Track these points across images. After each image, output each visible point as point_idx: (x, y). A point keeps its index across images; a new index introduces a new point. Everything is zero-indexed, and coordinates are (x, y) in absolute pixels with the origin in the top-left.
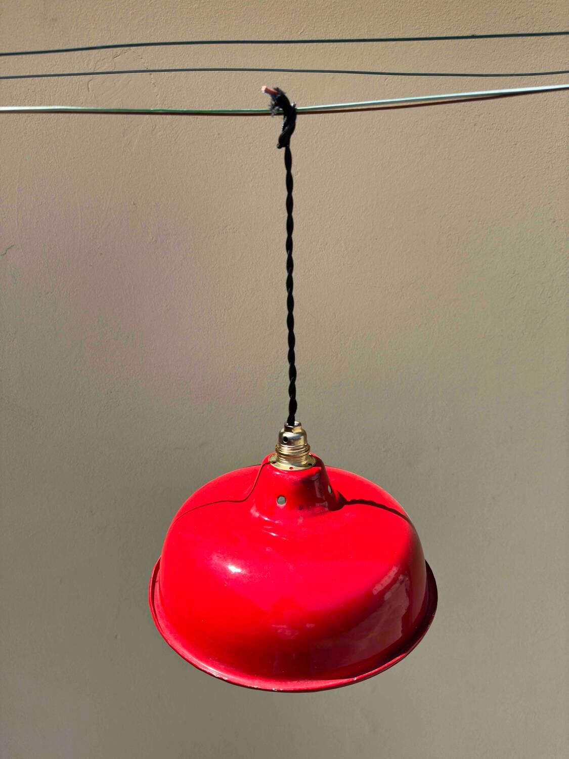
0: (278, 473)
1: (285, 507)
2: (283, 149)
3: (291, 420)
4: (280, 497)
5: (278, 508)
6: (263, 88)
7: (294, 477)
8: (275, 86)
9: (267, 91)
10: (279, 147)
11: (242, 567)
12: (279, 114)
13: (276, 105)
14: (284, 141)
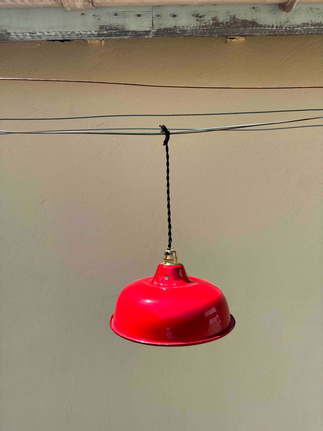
0: (165, 267)
1: (168, 279)
2: (165, 146)
3: (170, 246)
4: (166, 276)
5: (165, 280)
6: (159, 125)
7: (171, 267)
8: (163, 125)
9: (160, 126)
10: (164, 145)
11: (151, 301)
12: (164, 134)
13: (163, 131)
14: (166, 143)
